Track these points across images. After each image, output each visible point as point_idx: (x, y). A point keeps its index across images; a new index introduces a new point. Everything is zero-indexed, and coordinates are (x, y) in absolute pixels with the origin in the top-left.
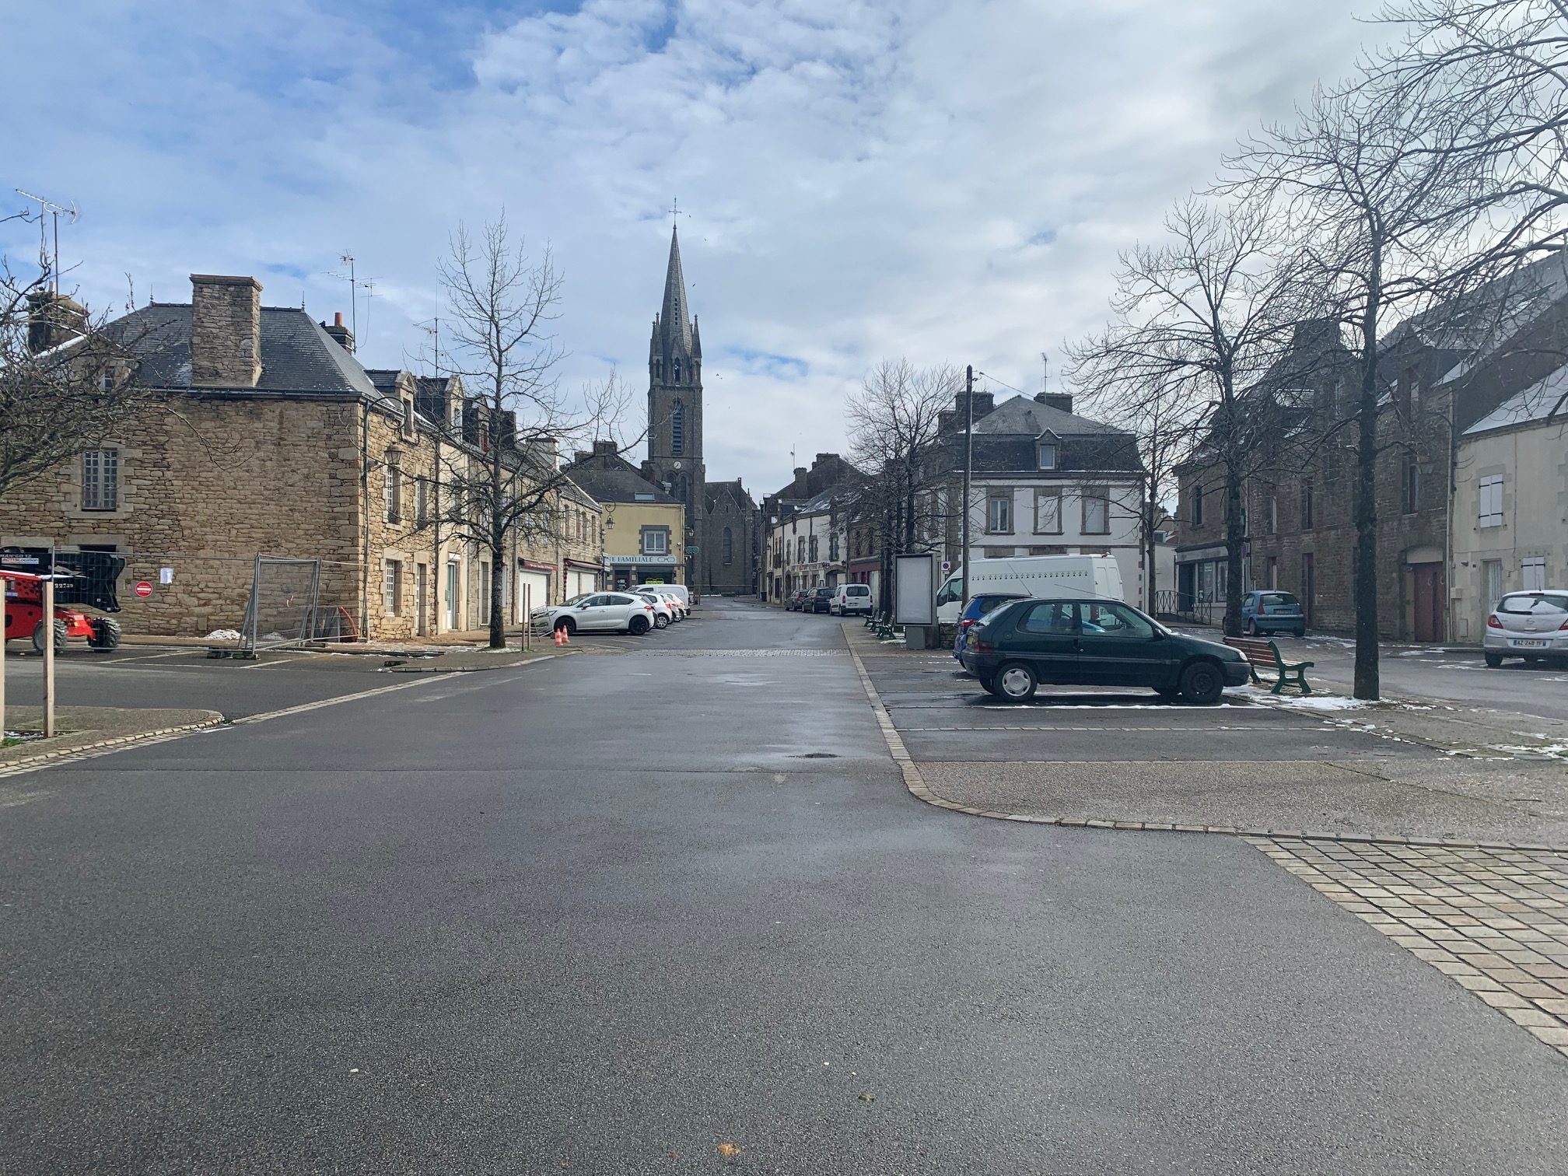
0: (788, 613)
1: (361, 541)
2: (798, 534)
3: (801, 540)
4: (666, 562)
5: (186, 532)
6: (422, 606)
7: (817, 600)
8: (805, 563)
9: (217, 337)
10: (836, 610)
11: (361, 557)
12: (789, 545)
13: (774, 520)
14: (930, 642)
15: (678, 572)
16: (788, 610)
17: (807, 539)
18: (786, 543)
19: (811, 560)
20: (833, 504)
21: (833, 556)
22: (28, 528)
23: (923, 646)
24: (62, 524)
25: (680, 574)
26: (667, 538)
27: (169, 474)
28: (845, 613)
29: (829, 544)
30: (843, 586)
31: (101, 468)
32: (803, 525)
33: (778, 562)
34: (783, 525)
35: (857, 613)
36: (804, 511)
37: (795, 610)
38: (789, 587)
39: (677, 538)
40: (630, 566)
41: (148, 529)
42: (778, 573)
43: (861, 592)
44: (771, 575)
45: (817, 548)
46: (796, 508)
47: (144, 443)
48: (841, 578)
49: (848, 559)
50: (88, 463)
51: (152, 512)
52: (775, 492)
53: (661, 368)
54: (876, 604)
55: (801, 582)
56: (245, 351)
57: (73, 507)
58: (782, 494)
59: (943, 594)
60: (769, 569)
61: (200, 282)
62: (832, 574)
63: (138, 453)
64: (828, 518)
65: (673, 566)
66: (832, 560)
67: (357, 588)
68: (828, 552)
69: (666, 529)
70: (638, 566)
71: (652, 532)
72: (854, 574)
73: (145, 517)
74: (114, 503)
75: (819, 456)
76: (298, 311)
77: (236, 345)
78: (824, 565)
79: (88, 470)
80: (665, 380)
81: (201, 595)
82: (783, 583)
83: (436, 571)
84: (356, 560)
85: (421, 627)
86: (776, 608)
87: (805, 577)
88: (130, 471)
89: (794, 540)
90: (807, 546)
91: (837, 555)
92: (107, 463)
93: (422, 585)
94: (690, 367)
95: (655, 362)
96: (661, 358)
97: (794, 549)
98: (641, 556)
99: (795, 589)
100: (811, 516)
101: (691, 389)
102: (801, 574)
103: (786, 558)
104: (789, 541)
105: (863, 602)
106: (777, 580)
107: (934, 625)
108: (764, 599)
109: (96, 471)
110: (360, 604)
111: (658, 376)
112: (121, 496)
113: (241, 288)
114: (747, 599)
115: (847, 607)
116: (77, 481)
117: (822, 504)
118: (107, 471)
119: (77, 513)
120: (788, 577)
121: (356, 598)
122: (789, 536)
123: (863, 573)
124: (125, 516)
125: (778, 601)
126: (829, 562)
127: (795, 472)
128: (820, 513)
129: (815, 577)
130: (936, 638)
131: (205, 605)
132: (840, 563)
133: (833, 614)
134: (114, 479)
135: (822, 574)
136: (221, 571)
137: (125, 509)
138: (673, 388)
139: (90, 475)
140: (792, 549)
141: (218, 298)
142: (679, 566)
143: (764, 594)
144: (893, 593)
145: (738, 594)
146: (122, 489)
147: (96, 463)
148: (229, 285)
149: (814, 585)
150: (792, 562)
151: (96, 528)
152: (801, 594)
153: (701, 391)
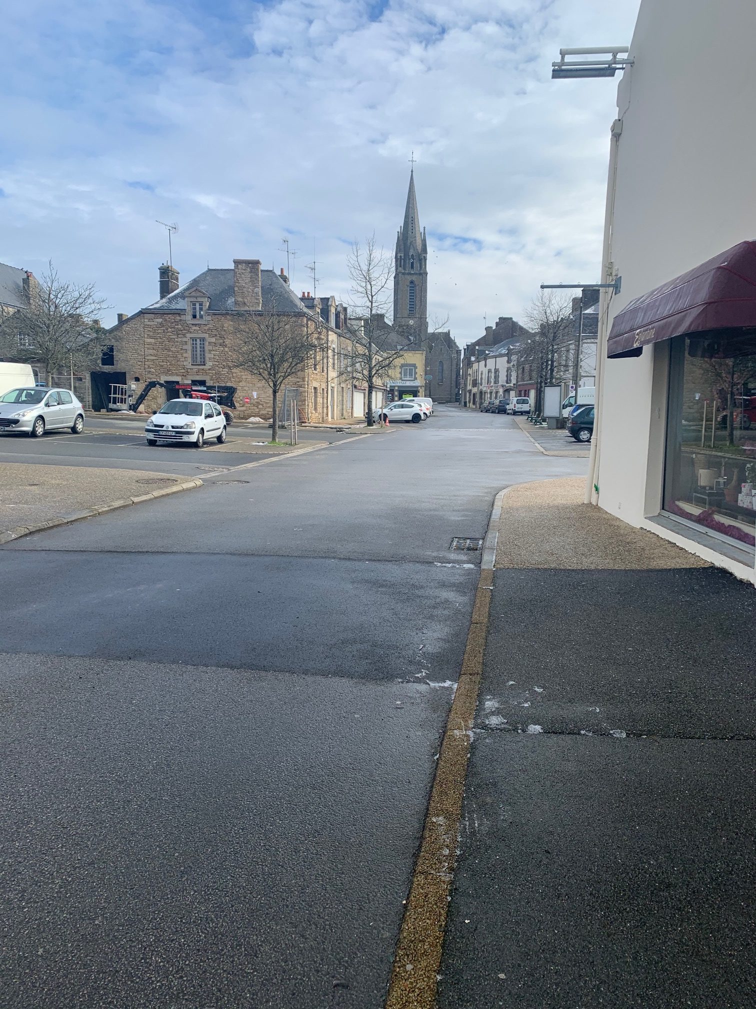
0: (482, 413)
1: (306, 379)
2: (488, 367)
3: (489, 371)
4: (414, 385)
5: (234, 375)
6: (323, 408)
7: (499, 406)
8: (491, 385)
9: (244, 287)
10: (510, 411)
11: (306, 386)
12: (482, 374)
13: (473, 359)
14: (559, 425)
15: (421, 390)
16: (482, 411)
17: (493, 371)
18: (480, 373)
19: (495, 383)
20: (509, 350)
21: (508, 381)
22: (171, 372)
23: (555, 427)
24: (184, 371)
25: (422, 391)
26: (415, 370)
27: (226, 349)
28: (515, 413)
29: (506, 374)
30: (513, 397)
31: (198, 346)
32: (491, 362)
33: (475, 384)
34: (479, 362)
35: (522, 413)
36: (492, 354)
37: (486, 412)
38: (481, 398)
39: (420, 370)
40: (395, 387)
41: (218, 373)
42: (475, 390)
43: (525, 402)
44: (470, 391)
45: (498, 376)
46: (487, 352)
47: (216, 335)
48: (512, 393)
49: (517, 382)
50: (193, 344)
51: (220, 366)
52: (474, 341)
53: (402, 261)
54: (533, 409)
55: (489, 396)
56: (256, 293)
57: (188, 364)
58: (478, 343)
59: (566, 404)
60: (469, 387)
61: (237, 262)
62: (507, 391)
63: (213, 340)
64: (506, 358)
65: (417, 387)
66: (507, 383)
67: (305, 400)
68: (506, 379)
69: (414, 366)
70: (398, 387)
71: (406, 368)
72: (520, 391)
73: (217, 368)
74: (204, 362)
75: (500, 319)
76: (271, 271)
77: (253, 291)
78: (503, 386)
79: (193, 347)
80: (404, 269)
81: (241, 402)
82: (478, 396)
83: (327, 391)
84: (304, 387)
85: (323, 418)
86: (474, 410)
87: (491, 393)
88: (211, 348)
89: (485, 371)
90: (493, 375)
91: (510, 380)
92: (201, 344)
93: (323, 398)
94: (420, 260)
95: (399, 257)
96: (402, 255)
97: (485, 376)
98: (400, 381)
99: (485, 400)
100: (496, 357)
101: (420, 274)
102: (489, 391)
103: (480, 382)
104: (482, 371)
105: (525, 407)
106: (474, 395)
107: (561, 418)
108: (465, 405)
109: (196, 348)
110: (307, 407)
111: (400, 266)
112: (207, 359)
113: (254, 264)
114: (453, 406)
115: (517, 410)
116: (189, 352)
117: (502, 350)
118: (201, 347)
119: (190, 366)
120: (481, 392)
121: (305, 404)
122: (481, 369)
123: (525, 391)
124: (209, 368)
125: (474, 407)
126: (505, 384)
127: (486, 329)
128: (501, 356)
129: (497, 392)
130: (560, 423)
131: (243, 406)
132: (512, 385)
133: (508, 414)
134: (204, 351)
135: (501, 391)
136: (249, 392)
137: (209, 364)
138: (410, 274)
139: (194, 349)
140: (483, 376)
141: (245, 270)
142: (421, 387)
143: (465, 403)
144: (542, 402)
145: (447, 402)
146: (208, 355)
147: (196, 344)
148: (249, 264)
149: (496, 398)
150: (483, 383)
151: (198, 372)
152: (490, 403)
153: (426, 275)
